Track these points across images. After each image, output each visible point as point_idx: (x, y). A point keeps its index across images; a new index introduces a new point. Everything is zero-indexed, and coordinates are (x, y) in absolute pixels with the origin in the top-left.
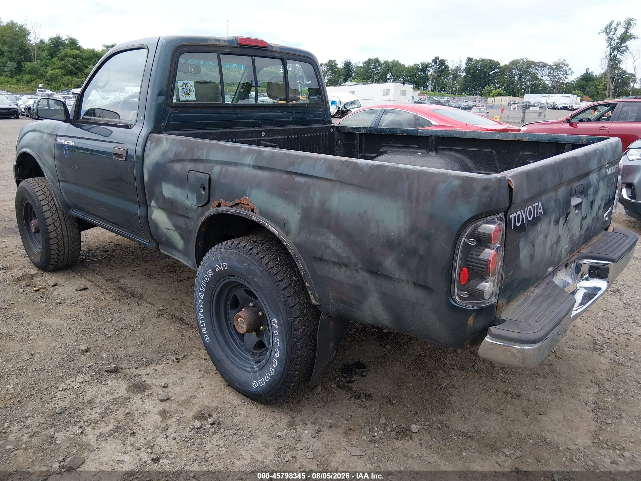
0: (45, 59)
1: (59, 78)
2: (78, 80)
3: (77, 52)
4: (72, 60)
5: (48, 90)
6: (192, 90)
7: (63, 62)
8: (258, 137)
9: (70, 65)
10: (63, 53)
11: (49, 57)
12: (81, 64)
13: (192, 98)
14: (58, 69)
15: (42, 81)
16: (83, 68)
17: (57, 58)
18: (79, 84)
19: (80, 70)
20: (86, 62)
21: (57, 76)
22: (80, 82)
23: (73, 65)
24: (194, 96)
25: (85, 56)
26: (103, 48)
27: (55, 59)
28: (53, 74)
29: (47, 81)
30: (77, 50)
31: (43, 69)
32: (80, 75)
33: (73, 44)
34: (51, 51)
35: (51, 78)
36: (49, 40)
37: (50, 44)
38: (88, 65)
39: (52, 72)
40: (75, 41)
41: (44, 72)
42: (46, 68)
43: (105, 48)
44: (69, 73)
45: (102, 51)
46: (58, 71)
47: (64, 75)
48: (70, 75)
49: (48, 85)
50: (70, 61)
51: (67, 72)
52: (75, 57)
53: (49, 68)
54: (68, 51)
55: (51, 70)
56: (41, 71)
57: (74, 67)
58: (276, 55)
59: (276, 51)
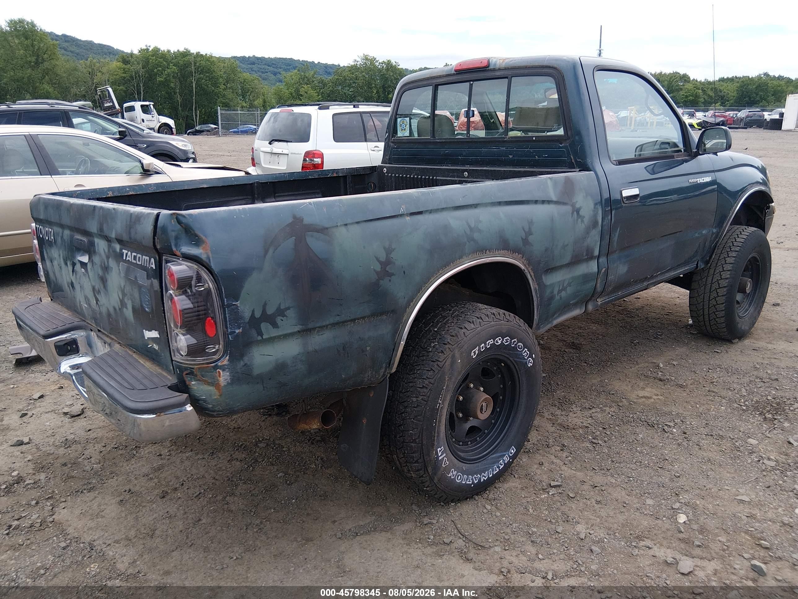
6: (407, 126)
8: (460, 177)
13: (407, 133)
58: (498, 74)
59: (500, 69)
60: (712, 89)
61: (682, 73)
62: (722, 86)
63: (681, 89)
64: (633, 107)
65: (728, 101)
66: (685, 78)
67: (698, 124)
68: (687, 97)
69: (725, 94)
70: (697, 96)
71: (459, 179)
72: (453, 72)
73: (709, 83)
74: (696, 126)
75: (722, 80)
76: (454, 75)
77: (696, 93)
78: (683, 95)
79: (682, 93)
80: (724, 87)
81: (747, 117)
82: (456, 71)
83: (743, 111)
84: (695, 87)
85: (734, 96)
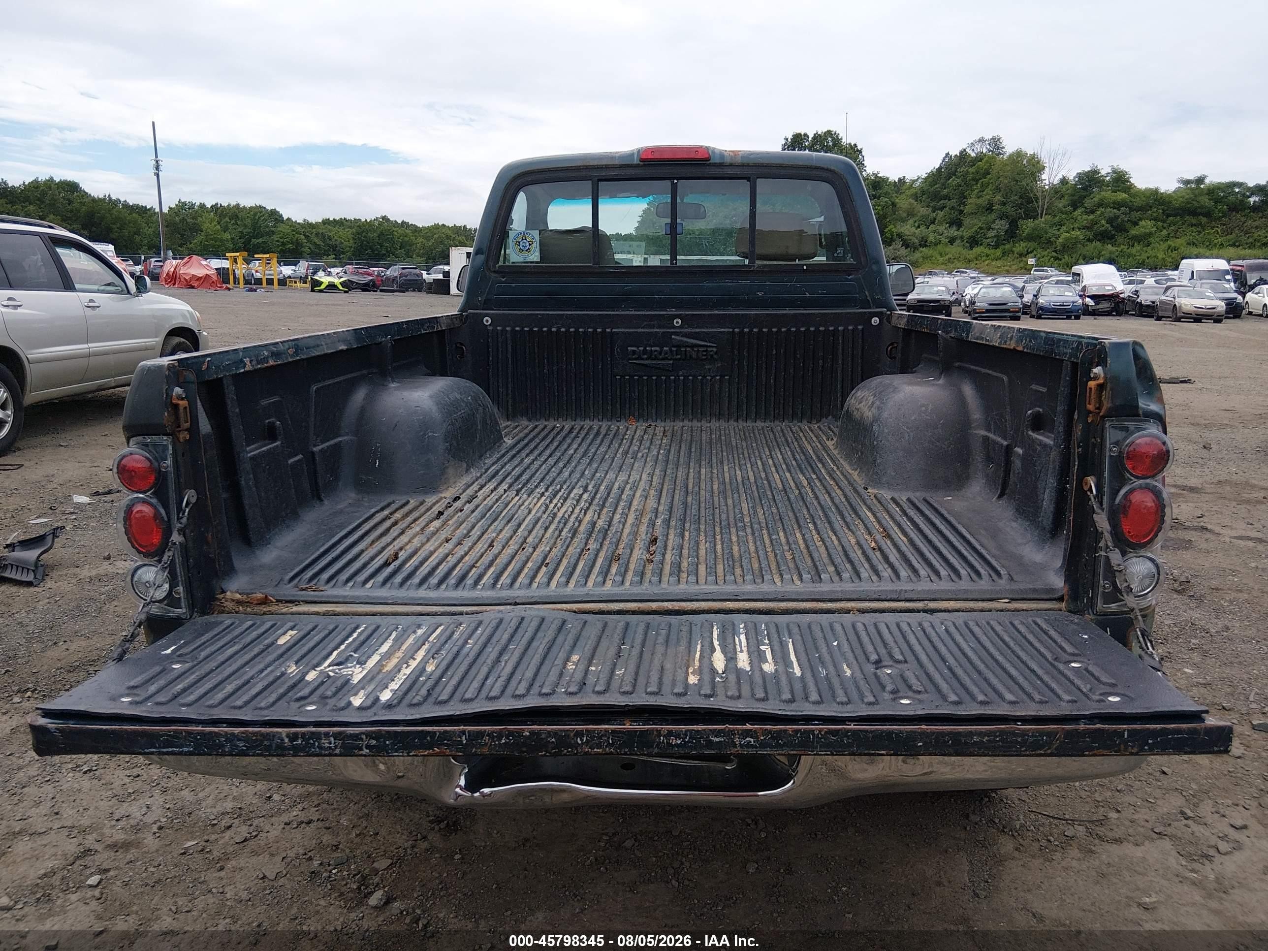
0: (1062, 212)
1: (1079, 245)
2: (1114, 249)
3: (1124, 195)
4: (1111, 212)
5: (1053, 269)
6: (535, 244)
7: (1092, 217)
8: (664, 328)
9: (1103, 222)
10: (1096, 199)
11: (1070, 208)
12: (1126, 219)
13: (535, 256)
14: (1079, 229)
15: (1046, 253)
16: (1128, 225)
17: (1083, 209)
18: (1113, 256)
19: (1121, 231)
20: (1136, 215)
21: (1075, 244)
22: (1117, 254)
23: (1110, 221)
24: (538, 254)
25: (1138, 202)
26: (1178, 185)
27: (1079, 211)
28: (1067, 239)
29: (1055, 252)
30: (1125, 192)
31: (1053, 231)
32: (1120, 240)
33: (1120, 180)
34: (1076, 198)
35: (1064, 246)
36: (1075, 178)
37: (1076, 185)
38: (1141, 219)
39: (1068, 235)
40: (1125, 174)
41: (1054, 235)
42: (1059, 230)
43: (1181, 186)
44: (1099, 237)
45: (1174, 192)
46: (1078, 233)
47: (1089, 240)
48: (1099, 240)
49: (1056, 259)
50: (1106, 215)
51: (1096, 236)
52: (1117, 205)
53: (1064, 228)
54: (1108, 195)
55: (1068, 232)
56: (1049, 235)
57: (1112, 226)
58: (730, 171)
59: (731, 165)
60: (317, 235)
61: (269, 208)
62: (330, 231)
63: (273, 233)
64: (238, 254)
65: (343, 253)
66: (274, 215)
67: (342, 284)
68: (283, 244)
69: (338, 243)
70: (298, 244)
71: (662, 330)
72: (636, 161)
73: (311, 225)
74: (341, 288)
75: (326, 222)
76: (637, 166)
77: (297, 240)
78: (278, 241)
79: (275, 238)
80: (332, 232)
81: (401, 275)
82: (642, 160)
83: (393, 267)
84: (293, 231)
85: (351, 247)
